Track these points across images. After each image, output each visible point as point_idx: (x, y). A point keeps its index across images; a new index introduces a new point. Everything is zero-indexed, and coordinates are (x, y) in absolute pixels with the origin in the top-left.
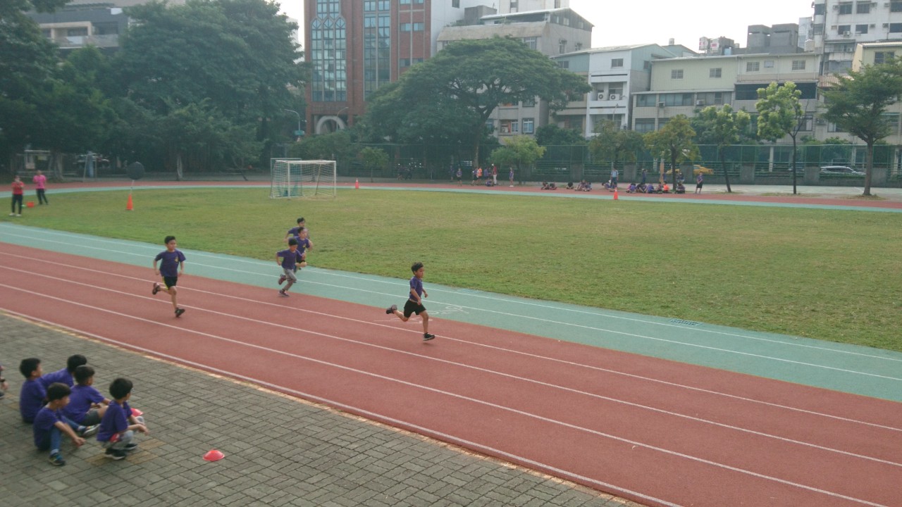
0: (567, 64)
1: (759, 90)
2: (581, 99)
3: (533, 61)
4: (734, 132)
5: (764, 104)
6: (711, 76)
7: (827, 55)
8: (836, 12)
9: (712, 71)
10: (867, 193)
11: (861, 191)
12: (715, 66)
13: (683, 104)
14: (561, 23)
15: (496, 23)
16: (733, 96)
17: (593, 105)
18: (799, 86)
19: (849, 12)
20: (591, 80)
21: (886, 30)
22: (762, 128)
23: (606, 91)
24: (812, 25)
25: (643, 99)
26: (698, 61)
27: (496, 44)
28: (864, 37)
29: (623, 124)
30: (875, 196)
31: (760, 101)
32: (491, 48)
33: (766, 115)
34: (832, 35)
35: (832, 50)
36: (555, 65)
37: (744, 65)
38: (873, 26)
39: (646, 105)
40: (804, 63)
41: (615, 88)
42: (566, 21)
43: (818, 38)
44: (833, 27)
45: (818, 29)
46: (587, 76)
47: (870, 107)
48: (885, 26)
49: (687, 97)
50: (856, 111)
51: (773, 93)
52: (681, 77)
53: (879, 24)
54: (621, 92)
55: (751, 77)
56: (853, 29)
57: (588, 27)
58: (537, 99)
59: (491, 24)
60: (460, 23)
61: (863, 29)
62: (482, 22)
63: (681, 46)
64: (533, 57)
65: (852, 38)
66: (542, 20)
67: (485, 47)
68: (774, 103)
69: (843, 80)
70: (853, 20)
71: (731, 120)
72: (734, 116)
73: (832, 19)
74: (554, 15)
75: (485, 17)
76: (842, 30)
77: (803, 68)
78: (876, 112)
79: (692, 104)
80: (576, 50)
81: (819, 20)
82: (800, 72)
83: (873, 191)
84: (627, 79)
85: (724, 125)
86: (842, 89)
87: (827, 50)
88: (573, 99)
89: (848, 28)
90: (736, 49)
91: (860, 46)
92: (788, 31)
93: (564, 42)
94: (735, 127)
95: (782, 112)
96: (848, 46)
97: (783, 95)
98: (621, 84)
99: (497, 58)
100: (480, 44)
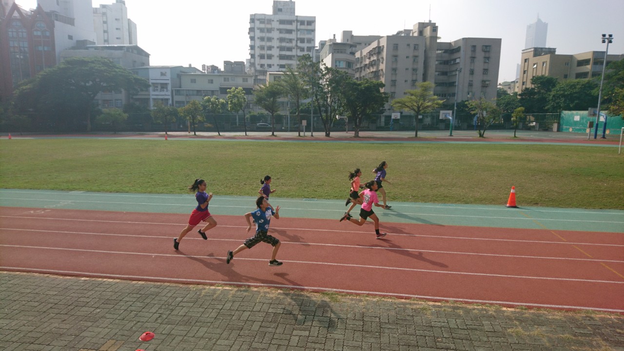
0: (137, 73)
1: (228, 90)
2: (147, 91)
3: (117, 70)
4: (219, 109)
5: (230, 96)
6: (209, 83)
7: (257, 76)
8: (259, 58)
9: (209, 80)
10: (273, 134)
11: (271, 133)
12: (211, 78)
13: (197, 95)
14: (132, 52)
15: (95, 49)
16: (219, 92)
17: (153, 94)
18: (244, 89)
19: (264, 58)
20: (151, 82)
21: (278, 67)
22: (230, 107)
23: (159, 87)
24: (250, 63)
25: (178, 92)
26: (203, 75)
27: (95, 61)
28: (270, 69)
29: (169, 103)
30: (276, 136)
31: (229, 95)
32: (93, 62)
33: (231, 101)
34: (258, 68)
35: (259, 74)
36: (130, 73)
37: (223, 79)
38: (273, 65)
39: (180, 95)
40: (247, 79)
41: (164, 86)
42: (135, 52)
43: (253, 69)
44: (258, 64)
45: (252, 64)
46: (149, 79)
47: (272, 99)
48: (278, 65)
49: (199, 92)
50: (267, 101)
51: (234, 92)
52: (195, 82)
53: (276, 65)
54: (167, 88)
55: (226, 84)
56: (266, 65)
57: (147, 55)
58: (123, 90)
59: (93, 50)
60: (73, 48)
61: (270, 66)
62: (87, 48)
63: (194, 68)
64: (117, 68)
65: (266, 69)
66: (122, 50)
67: (88, 62)
68: (234, 96)
69: (260, 87)
70: (266, 62)
71: (217, 103)
72: (219, 102)
73: (258, 61)
74: (128, 48)
75: (88, 46)
76: (262, 66)
77: (247, 81)
78: (274, 102)
79: (201, 95)
80: (142, 66)
81: (252, 61)
82: (246, 83)
83: (275, 133)
84: (169, 82)
85: (214, 105)
86: (261, 91)
87: (257, 74)
88: (142, 90)
89: (264, 65)
90: (219, 71)
91: (268, 73)
92: (241, 64)
93: (135, 62)
94: (219, 107)
95: (238, 100)
96: (264, 73)
97: (238, 93)
98: (166, 84)
99: (96, 68)
100: (86, 59)
